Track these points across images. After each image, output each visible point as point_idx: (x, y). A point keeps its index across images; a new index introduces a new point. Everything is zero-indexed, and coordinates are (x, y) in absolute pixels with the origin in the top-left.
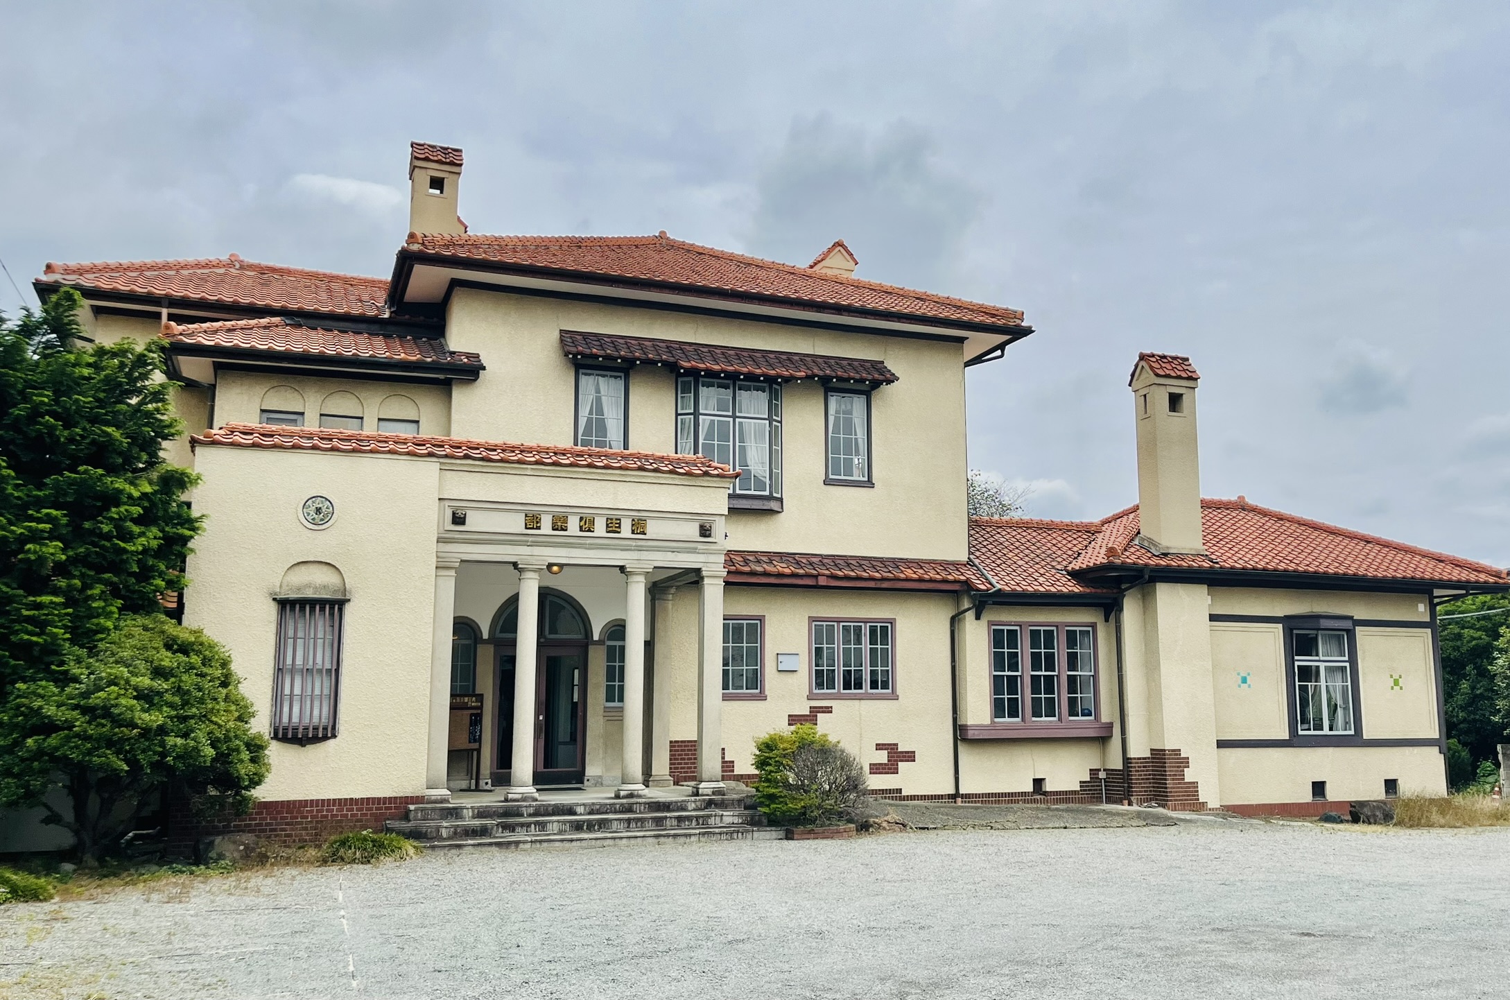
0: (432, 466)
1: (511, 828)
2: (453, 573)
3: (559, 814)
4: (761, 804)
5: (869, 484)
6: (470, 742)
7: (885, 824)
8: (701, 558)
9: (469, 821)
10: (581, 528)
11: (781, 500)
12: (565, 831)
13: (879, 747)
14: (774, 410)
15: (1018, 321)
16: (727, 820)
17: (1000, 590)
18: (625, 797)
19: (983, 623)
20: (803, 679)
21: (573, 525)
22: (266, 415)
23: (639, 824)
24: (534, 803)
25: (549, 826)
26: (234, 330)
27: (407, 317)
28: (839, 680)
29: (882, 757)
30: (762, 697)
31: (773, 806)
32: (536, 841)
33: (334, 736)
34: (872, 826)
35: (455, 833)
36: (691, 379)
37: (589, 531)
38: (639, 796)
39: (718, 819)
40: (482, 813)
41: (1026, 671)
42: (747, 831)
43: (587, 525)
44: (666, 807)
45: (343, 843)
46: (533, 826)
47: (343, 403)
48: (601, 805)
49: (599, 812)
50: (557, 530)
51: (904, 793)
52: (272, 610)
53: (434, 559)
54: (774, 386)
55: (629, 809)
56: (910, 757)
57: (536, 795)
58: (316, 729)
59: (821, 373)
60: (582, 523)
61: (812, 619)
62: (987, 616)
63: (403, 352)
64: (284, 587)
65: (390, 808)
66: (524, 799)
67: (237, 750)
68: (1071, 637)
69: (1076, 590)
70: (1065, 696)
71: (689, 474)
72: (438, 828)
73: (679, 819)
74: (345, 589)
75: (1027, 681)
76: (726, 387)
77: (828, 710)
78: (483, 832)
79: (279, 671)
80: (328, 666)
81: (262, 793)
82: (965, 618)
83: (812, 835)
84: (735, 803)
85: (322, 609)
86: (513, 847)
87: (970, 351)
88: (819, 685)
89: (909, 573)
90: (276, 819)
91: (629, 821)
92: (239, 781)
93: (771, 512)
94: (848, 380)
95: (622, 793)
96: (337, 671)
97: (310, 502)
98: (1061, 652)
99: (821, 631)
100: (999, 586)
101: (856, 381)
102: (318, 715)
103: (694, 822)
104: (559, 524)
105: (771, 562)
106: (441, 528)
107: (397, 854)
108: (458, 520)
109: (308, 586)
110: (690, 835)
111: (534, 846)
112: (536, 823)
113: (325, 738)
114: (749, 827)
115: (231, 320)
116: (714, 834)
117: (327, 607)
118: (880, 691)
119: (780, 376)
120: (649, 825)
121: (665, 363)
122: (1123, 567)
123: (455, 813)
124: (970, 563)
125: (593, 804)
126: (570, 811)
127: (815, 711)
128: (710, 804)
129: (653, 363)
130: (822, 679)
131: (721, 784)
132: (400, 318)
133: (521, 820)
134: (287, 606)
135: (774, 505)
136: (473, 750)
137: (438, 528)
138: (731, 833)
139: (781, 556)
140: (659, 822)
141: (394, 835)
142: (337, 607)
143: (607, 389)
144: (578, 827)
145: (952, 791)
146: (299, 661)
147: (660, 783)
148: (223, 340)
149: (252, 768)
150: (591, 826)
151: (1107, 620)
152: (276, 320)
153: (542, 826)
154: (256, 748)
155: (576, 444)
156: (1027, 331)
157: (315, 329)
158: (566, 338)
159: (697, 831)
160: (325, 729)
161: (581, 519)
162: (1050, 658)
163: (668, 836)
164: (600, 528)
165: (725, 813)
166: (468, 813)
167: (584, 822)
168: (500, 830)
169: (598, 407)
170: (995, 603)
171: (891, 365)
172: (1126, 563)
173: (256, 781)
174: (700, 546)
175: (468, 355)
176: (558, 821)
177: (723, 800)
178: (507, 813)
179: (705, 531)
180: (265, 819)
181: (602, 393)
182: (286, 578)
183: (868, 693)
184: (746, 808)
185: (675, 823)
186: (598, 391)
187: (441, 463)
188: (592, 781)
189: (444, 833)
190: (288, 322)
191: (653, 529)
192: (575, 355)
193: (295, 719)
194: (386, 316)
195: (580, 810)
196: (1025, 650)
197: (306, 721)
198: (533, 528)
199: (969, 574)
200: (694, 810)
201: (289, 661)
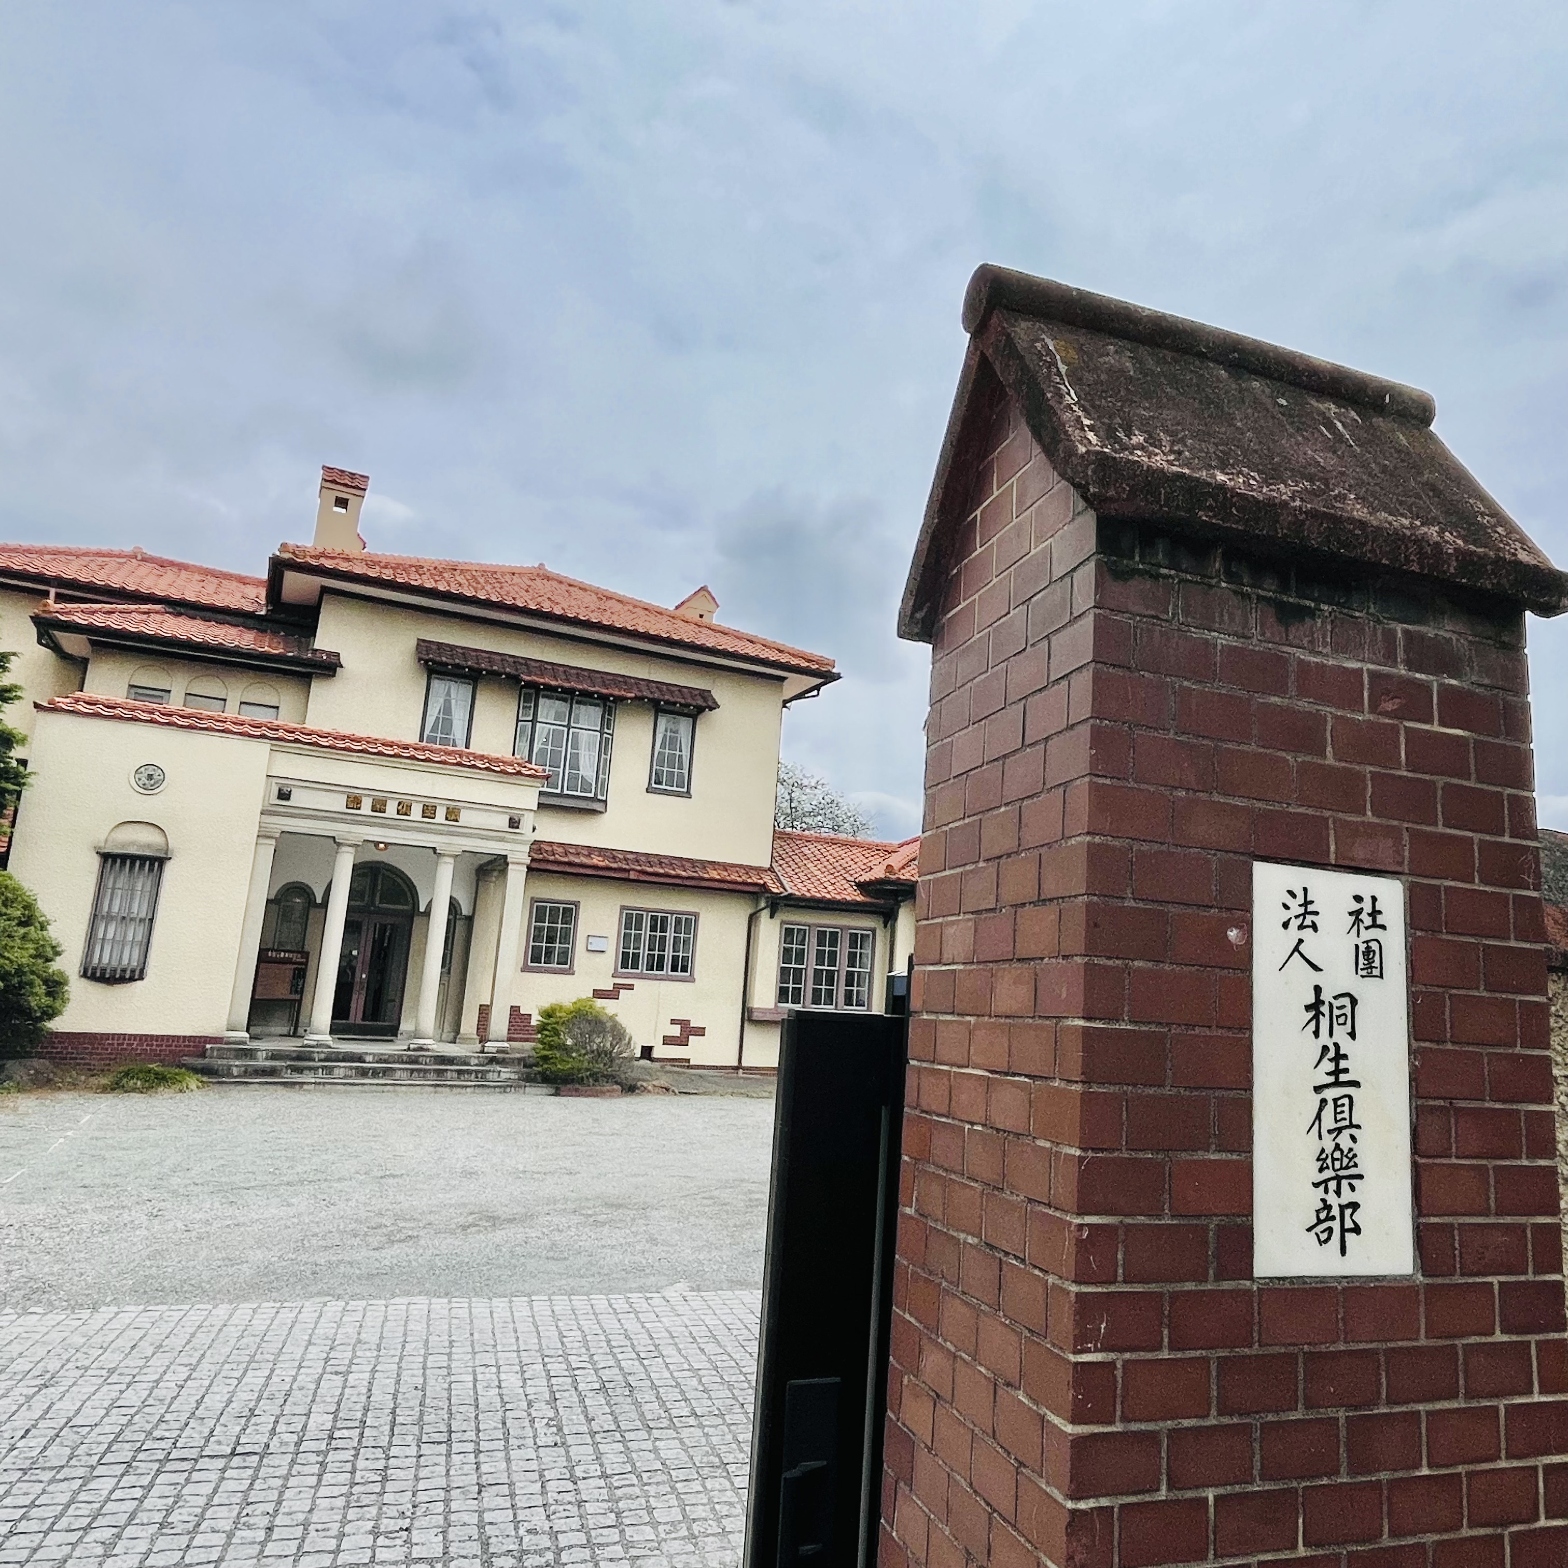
0: (264, 747)
1: (300, 1070)
2: (273, 842)
3: (349, 1061)
4: (537, 1065)
5: (688, 795)
6: (291, 993)
7: (650, 1088)
8: (508, 846)
9: (261, 1062)
10: (398, 811)
11: (605, 802)
12: (351, 1076)
13: (673, 1022)
14: (607, 722)
15: (830, 668)
16: (504, 1076)
17: (791, 894)
18: (414, 1050)
19: (776, 922)
20: (610, 960)
21: (391, 809)
22: (133, 690)
23: (421, 1075)
24: (326, 1050)
25: (336, 1071)
26: (114, 613)
27: (282, 616)
28: (643, 962)
29: (676, 1031)
30: (570, 972)
31: (546, 1066)
32: (319, 1083)
33: (141, 978)
34: (638, 1089)
35: (246, 1072)
36: (532, 691)
37: (406, 814)
38: (428, 1050)
39: (496, 1074)
40: (274, 1056)
41: (810, 964)
42: (520, 1087)
43: (404, 809)
44: (450, 1061)
45: (127, 1074)
46: (320, 1070)
47: (210, 686)
48: (390, 1056)
49: (386, 1062)
50: (376, 811)
51: (692, 1063)
52: (96, 861)
53: (257, 828)
54: (608, 703)
55: (415, 1061)
56: (700, 1032)
57: (331, 1043)
58: (124, 971)
59: (651, 696)
60: (400, 807)
61: (623, 908)
62: (780, 916)
63: (269, 646)
64: (109, 844)
65: (189, 1046)
66: (317, 1046)
67: (31, 984)
68: (854, 939)
69: (858, 899)
70: (843, 988)
71: (503, 772)
72: (229, 1067)
73: (460, 1072)
74: (168, 849)
75: (811, 973)
76: (565, 700)
77: (630, 987)
78: (272, 1072)
79: (95, 918)
80: (143, 915)
81: (57, 1025)
82: (760, 916)
83: (578, 1093)
84: (516, 1062)
85: (142, 866)
86: (297, 1087)
87: (790, 689)
88: (624, 965)
89: (714, 874)
90: (76, 1048)
91: (412, 1071)
92: (30, 1013)
93: (594, 812)
94: (674, 703)
95: (412, 1046)
96: (151, 920)
97: (143, 769)
98: (843, 950)
99: (631, 920)
100: (790, 891)
101: (681, 704)
102: (129, 958)
103: (473, 1075)
104: (379, 806)
105: (589, 856)
106: (266, 802)
107: (177, 1086)
108: (284, 795)
109: (133, 843)
110: (467, 1087)
111: (317, 1087)
112: (323, 1068)
113: (132, 979)
114: (523, 1083)
115: (112, 604)
116: (489, 1087)
117: (148, 863)
118: (679, 974)
119: (612, 695)
120: (432, 1076)
121: (509, 676)
122: (898, 882)
123: (249, 1054)
124: (771, 869)
125: (382, 1054)
126: (360, 1058)
127: (618, 987)
128: (492, 1060)
129: (497, 674)
130: (628, 960)
131: (506, 1044)
132: (277, 616)
133: (311, 1064)
134: (109, 859)
135: (598, 806)
136: (295, 1000)
137: (264, 801)
138: (505, 1087)
139: (601, 851)
140: (439, 1072)
141: (183, 1070)
142: (156, 864)
143: (459, 693)
144: (363, 1073)
145: (736, 1064)
146: (115, 909)
147: (467, 1040)
148: (99, 620)
149: (46, 1000)
150: (375, 1073)
151: (885, 926)
152: (158, 607)
153: (330, 1070)
154: (55, 986)
155: (421, 740)
156: (837, 677)
157: (193, 618)
158: (423, 646)
159: (473, 1084)
160: (133, 971)
161: (399, 804)
162: (833, 955)
163: (446, 1086)
164: (416, 812)
165: (503, 1070)
166: (261, 1055)
167: (370, 1069)
168: (289, 1071)
169: (447, 709)
170: (786, 905)
171: (716, 694)
172: (899, 879)
173: (50, 1013)
174: (508, 836)
175: (329, 654)
176: (344, 1067)
177: (504, 1059)
178: (299, 1058)
179: (514, 823)
180: (66, 1048)
181: (452, 696)
182: (112, 834)
183: (668, 975)
184: (525, 1066)
185: (455, 1075)
186: (449, 694)
187: (272, 745)
188: (405, 1035)
189: (235, 1071)
190: (168, 610)
191: (466, 818)
192: (426, 661)
193: (105, 960)
194: (263, 613)
195: (369, 1058)
196: (812, 948)
197: (114, 963)
198: (353, 808)
199: (767, 879)
200: (476, 1065)
201: (106, 909)
